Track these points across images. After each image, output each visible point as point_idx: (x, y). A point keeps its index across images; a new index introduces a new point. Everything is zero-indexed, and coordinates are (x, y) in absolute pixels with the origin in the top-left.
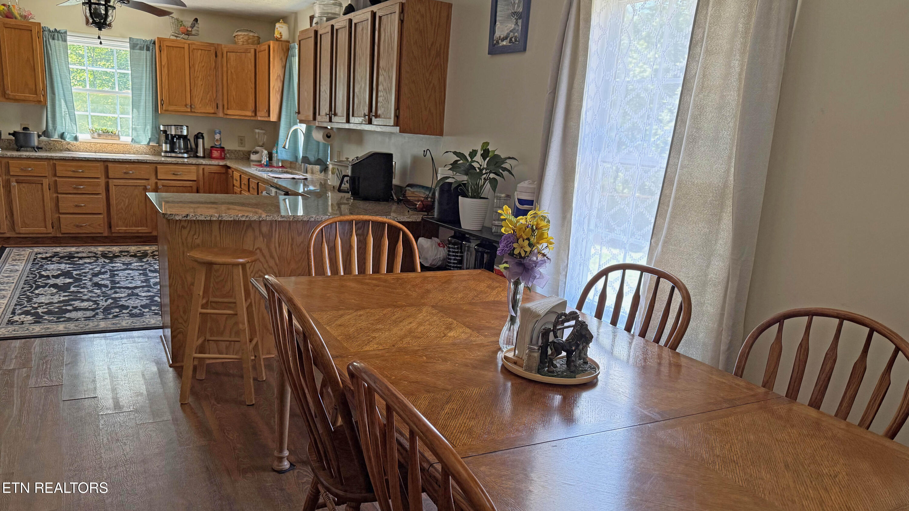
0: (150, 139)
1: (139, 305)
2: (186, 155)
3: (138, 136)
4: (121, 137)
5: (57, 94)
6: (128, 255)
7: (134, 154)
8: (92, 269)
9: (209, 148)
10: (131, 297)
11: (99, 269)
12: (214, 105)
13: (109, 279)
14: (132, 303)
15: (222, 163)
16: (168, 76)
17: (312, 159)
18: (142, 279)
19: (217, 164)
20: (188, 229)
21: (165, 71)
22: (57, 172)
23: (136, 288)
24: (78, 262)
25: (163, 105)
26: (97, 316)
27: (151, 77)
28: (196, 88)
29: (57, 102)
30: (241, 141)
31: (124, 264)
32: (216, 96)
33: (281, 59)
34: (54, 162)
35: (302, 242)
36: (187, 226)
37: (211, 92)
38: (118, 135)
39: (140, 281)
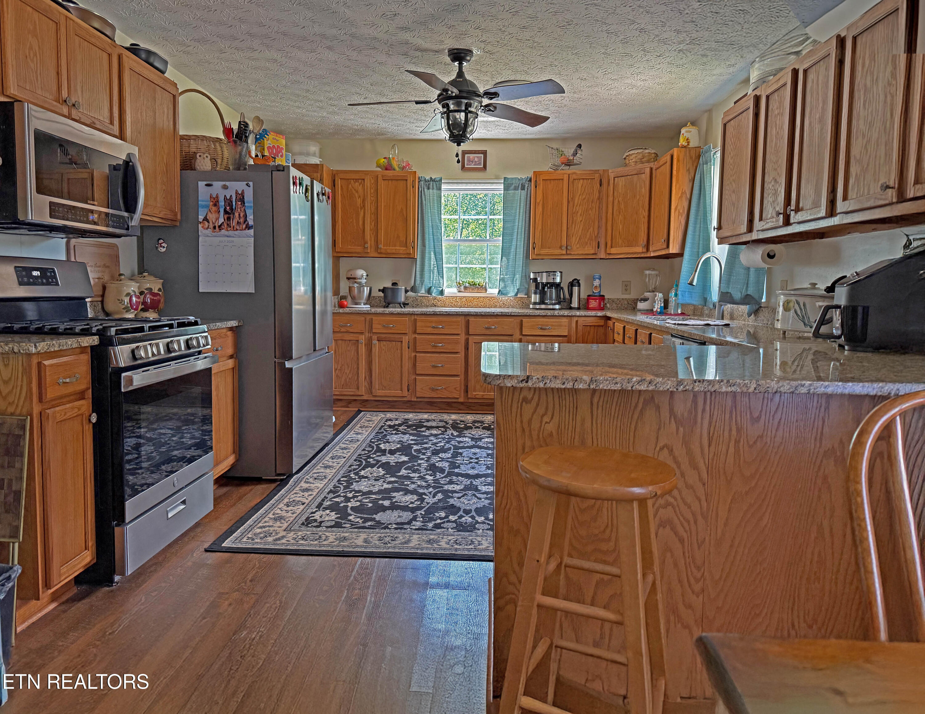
0: (518, 289)
1: (473, 508)
2: (557, 307)
3: (505, 287)
4: (488, 290)
5: (427, 247)
6: (481, 427)
7: (500, 307)
8: (435, 444)
9: (586, 297)
10: (466, 492)
11: (443, 444)
12: (595, 244)
13: (450, 460)
14: (466, 502)
15: (600, 314)
16: (543, 214)
17: (737, 296)
18: (489, 463)
19: (595, 315)
20: (534, 403)
21: (540, 209)
22: (417, 328)
23: (477, 476)
24: (424, 433)
25: (534, 249)
26: (414, 523)
27: (524, 219)
28: (574, 226)
29: (427, 255)
30: (626, 287)
31: (473, 439)
32: (598, 233)
33: (688, 170)
34: (416, 317)
35: (761, 437)
36: (532, 398)
37: (592, 229)
38: (485, 287)
39: (485, 466)
